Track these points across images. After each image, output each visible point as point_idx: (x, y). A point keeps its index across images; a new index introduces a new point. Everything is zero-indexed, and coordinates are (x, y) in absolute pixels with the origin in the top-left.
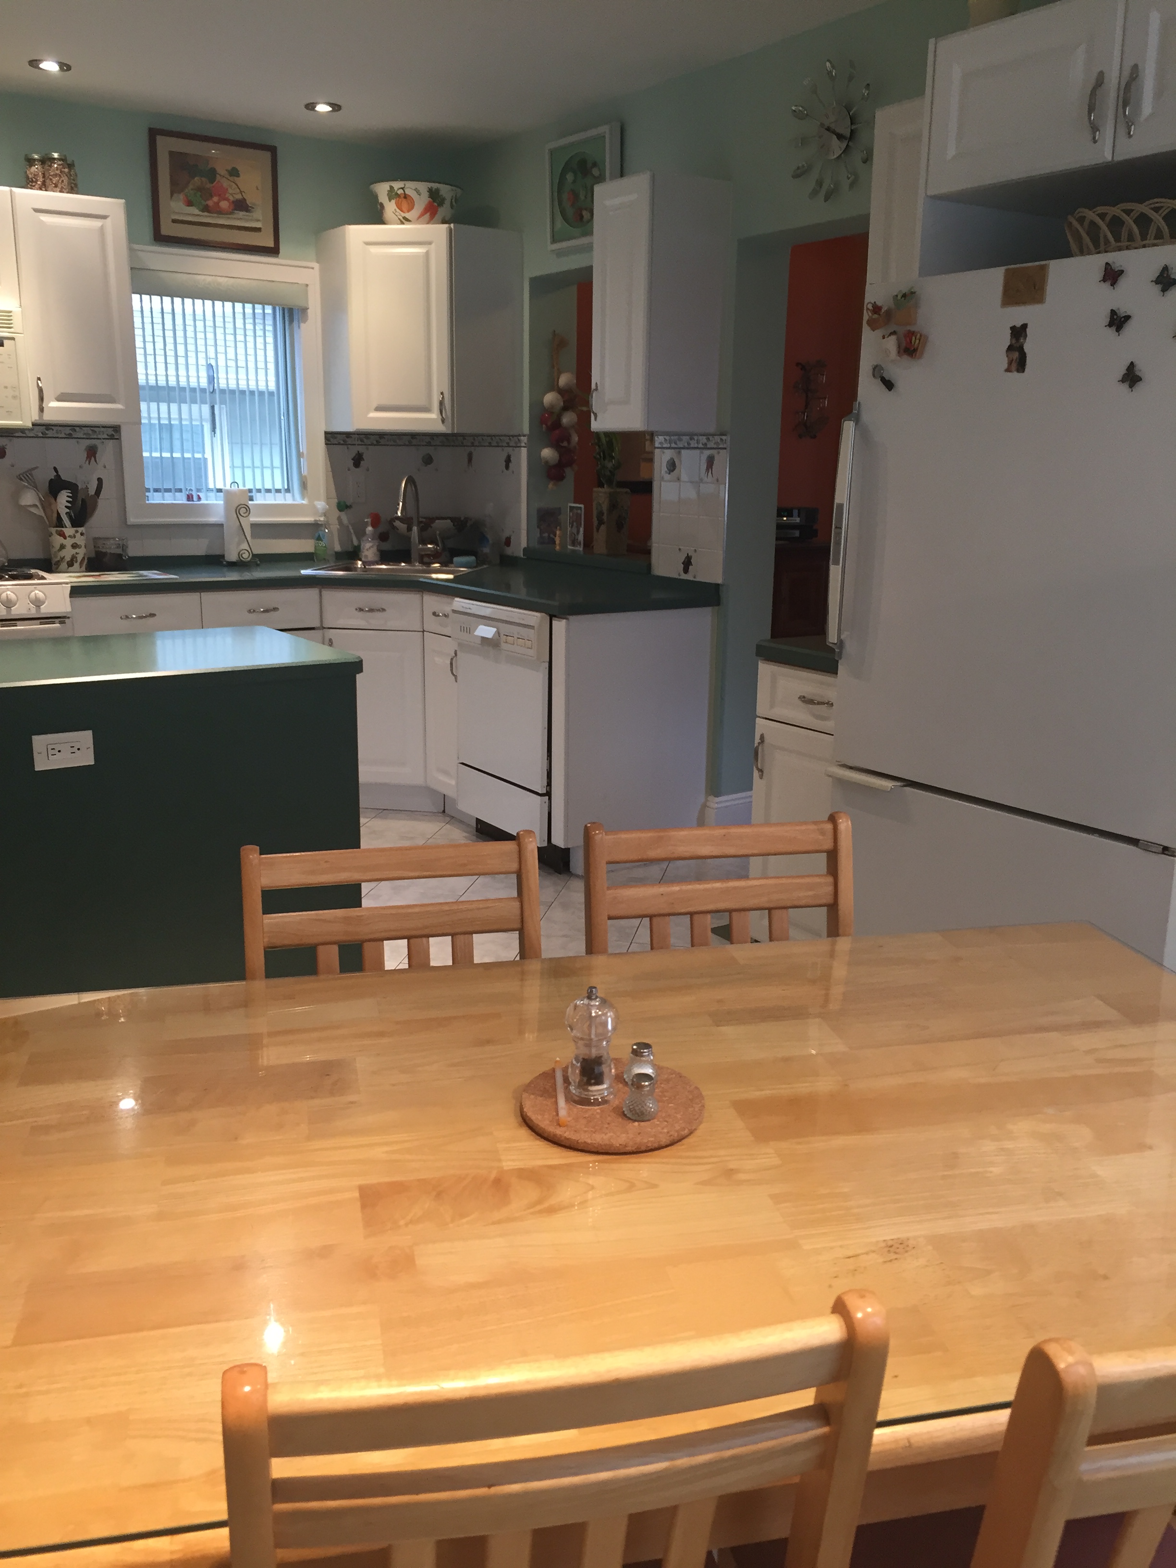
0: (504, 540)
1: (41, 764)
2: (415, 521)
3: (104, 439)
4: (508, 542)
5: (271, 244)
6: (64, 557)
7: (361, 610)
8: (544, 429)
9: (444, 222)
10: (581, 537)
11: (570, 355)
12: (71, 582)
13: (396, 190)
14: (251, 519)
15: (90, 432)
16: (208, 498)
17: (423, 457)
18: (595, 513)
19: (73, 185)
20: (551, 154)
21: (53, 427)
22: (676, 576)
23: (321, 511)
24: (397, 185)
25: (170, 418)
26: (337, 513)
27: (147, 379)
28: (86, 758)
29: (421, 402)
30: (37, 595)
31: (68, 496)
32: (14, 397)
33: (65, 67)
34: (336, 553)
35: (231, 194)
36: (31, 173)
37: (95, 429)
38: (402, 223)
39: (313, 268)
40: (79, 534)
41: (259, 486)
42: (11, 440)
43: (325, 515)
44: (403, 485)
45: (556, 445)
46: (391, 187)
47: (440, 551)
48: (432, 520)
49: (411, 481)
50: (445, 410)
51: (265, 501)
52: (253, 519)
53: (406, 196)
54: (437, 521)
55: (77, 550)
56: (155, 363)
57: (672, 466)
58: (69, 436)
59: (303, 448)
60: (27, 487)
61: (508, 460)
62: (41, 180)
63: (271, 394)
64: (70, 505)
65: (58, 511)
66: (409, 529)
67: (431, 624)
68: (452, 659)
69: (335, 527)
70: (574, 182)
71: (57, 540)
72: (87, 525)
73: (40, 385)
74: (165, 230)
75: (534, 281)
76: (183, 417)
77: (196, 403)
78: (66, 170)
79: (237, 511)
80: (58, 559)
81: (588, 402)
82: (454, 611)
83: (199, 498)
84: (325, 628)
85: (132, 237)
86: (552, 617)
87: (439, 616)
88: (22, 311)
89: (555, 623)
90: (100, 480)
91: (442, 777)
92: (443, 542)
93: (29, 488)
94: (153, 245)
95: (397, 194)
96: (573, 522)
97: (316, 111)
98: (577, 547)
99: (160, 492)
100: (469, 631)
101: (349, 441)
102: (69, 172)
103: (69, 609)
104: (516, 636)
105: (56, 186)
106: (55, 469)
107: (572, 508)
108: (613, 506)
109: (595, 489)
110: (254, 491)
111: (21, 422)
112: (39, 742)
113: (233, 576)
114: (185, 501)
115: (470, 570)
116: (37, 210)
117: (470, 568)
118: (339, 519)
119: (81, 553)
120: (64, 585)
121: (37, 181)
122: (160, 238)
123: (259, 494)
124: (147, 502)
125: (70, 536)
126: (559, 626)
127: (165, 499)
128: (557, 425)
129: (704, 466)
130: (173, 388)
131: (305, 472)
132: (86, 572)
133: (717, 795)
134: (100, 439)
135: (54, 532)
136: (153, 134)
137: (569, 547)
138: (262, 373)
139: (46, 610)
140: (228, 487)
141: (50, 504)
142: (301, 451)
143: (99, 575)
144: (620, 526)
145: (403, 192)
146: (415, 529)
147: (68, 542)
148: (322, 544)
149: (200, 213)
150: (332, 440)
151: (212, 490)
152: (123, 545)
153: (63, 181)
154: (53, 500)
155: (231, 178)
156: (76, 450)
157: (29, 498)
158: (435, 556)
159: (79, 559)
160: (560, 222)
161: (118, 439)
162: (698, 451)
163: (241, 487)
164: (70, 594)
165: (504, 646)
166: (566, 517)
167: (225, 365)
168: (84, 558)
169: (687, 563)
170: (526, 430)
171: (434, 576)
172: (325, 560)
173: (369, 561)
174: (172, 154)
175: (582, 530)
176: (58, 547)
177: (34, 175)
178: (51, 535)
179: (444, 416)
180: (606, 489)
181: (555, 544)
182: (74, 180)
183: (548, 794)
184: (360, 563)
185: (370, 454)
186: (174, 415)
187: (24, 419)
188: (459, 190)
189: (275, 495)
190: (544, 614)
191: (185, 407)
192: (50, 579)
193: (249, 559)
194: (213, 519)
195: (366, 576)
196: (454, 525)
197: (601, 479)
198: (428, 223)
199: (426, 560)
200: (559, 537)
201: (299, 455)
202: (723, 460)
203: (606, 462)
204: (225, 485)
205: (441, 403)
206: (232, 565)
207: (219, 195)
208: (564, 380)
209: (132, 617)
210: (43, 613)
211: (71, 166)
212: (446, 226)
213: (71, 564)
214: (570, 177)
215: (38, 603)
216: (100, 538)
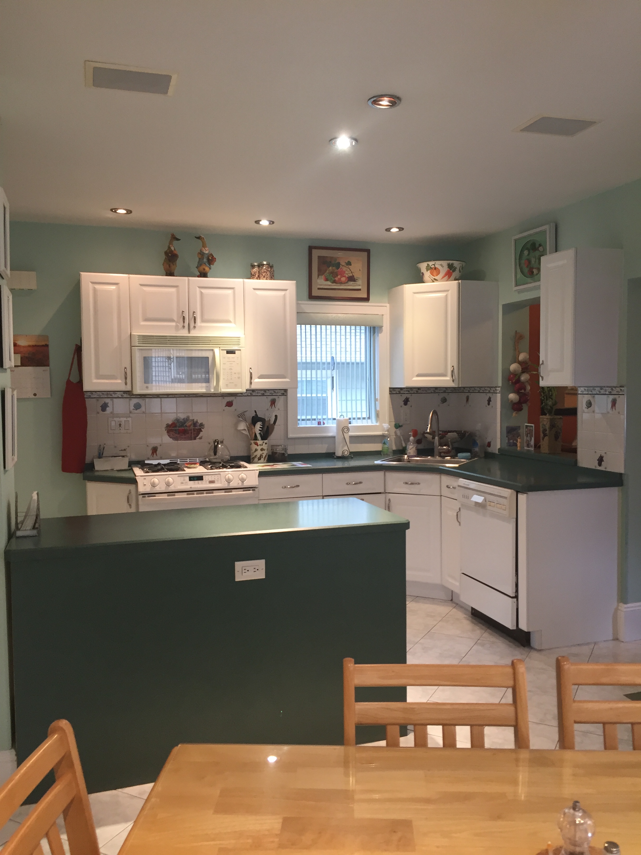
0: (487, 444)
1: (239, 578)
2: (437, 434)
3: (279, 395)
4: (489, 445)
5: (365, 296)
6: (257, 455)
7: (406, 483)
8: (510, 384)
9: (455, 280)
10: (532, 443)
11: (526, 343)
12: (259, 469)
13: (430, 265)
14: (350, 434)
15: (273, 392)
16: (329, 423)
17: (441, 399)
18: (541, 429)
19: (272, 276)
20: (515, 242)
21: (255, 391)
22: (594, 468)
23: (386, 429)
24: (431, 263)
25: (311, 378)
26: (394, 429)
27: (302, 359)
28: (261, 575)
29: (441, 371)
30: (243, 477)
31: (260, 425)
32: (239, 378)
33: (272, 222)
34: (394, 451)
35: (347, 274)
36: (253, 272)
37: (275, 391)
38: (433, 282)
39: (386, 306)
40: (264, 443)
41: (354, 416)
42: (236, 398)
43: (388, 431)
44: (431, 415)
45: (517, 392)
46: (428, 265)
47: (450, 450)
48: (446, 432)
49: (435, 413)
50: (455, 375)
51: (357, 424)
52: (351, 434)
53: (435, 268)
54: (449, 434)
55: (263, 452)
56: (306, 351)
57: (589, 404)
58: (263, 395)
59: (378, 396)
60: (241, 421)
61: (489, 400)
62: (258, 275)
63: (362, 364)
64: (261, 429)
65: (255, 432)
66: (433, 438)
67: (445, 492)
68: (457, 513)
69: (393, 437)
70: (529, 254)
71: (254, 447)
72: (269, 439)
73: (251, 371)
74: (314, 294)
75: (504, 306)
76: (318, 376)
77: (325, 369)
78: (270, 269)
79: (343, 430)
80: (254, 456)
81: (538, 369)
82: (459, 486)
83: (324, 424)
84: (386, 493)
85: (299, 298)
86: (517, 492)
87: (450, 488)
88: (245, 337)
89: (520, 496)
90: (276, 416)
91: (450, 580)
92: (452, 445)
93: (242, 421)
94: (307, 301)
95: (431, 268)
96: (528, 434)
97: (391, 232)
98: (530, 448)
99: (305, 421)
100: (468, 497)
101: (402, 392)
102: (271, 270)
103: (257, 484)
104: (496, 502)
105: (264, 277)
106: (255, 411)
107: (527, 426)
108: (553, 426)
109: (541, 416)
110: (352, 419)
111: (241, 390)
112: (239, 565)
113: (339, 464)
114: (316, 425)
115: (468, 461)
116: (254, 289)
117: (467, 459)
118: (395, 432)
119: (265, 452)
120: (256, 471)
121: (256, 275)
122: (311, 297)
123: (354, 420)
124: (298, 426)
125: (260, 445)
126: (522, 498)
127: (307, 424)
128: (518, 381)
129: (610, 405)
130: (314, 363)
131: (378, 408)
132: (267, 463)
133: (626, 603)
134: (277, 395)
135: (253, 443)
136: (311, 248)
137: (525, 448)
138: (358, 354)
139: (246, 484)
140: (338, 418)
141: (252, 429)
142: (377, 398)
143: (273, 465)
144: (556, 437)
145: (434, 266)
146: (437, 438)
147: (259, 448)
148: (386, 446)
149: (332, 284)
150: (393, 391)
151: (330, 419)
152: (285, 449)
153: (267, 275)
154: (253, 427)
155: (347, 266)
156: (266, 401)
157: (242, 426)
158: (447, 453)
159: (264, 456)
160: (519, 275)
161: (286, 395)
162: (606, 396)
163: (345, 418)
164: (259, 475)
165: (489, 508)
166: (523, 431)
167: (340, 350)
168: (266, 455)
169: (601, 460)
170: (500, 384)
171: (447, 465)
172: (387, 455)
173: (412, 456)
174: (319, 257)
175: (533, 439)
176: (254, 450)
177: (255, 272)
178: (251, 444)
179: (454, 378)
180: (548, 416)
181: (517, 446)
182: (273, 273)
183: (516, 597)
184: (406, 456)
185: (413, 398)
186: (314, 376)
187: (241, 389)
188: (463, 263)
189: (362, 421)
190: (513, 490)
191: (319, 372)
192: (249, 468)
193: (348, 454)
194: (330, 434)
195: (409, 465)
196: (458, 436)
197: (545, 411)
198: (447, 281)
199: (442, 454)
200: (520, 442)
201: (376, 400)
202: (622, 402)
203: (548, 401)
204: (337, 417)
205: (452, 372)
206: (340, 458)
207: (341, 275)
208: (522, 356)
209: (288, 487)
210: (245, 486)
211: (271, 267)
212: (457, 281)
213: (259, 459)
214: (526, 252)
215: (243, 480)
216: (274, 446)
